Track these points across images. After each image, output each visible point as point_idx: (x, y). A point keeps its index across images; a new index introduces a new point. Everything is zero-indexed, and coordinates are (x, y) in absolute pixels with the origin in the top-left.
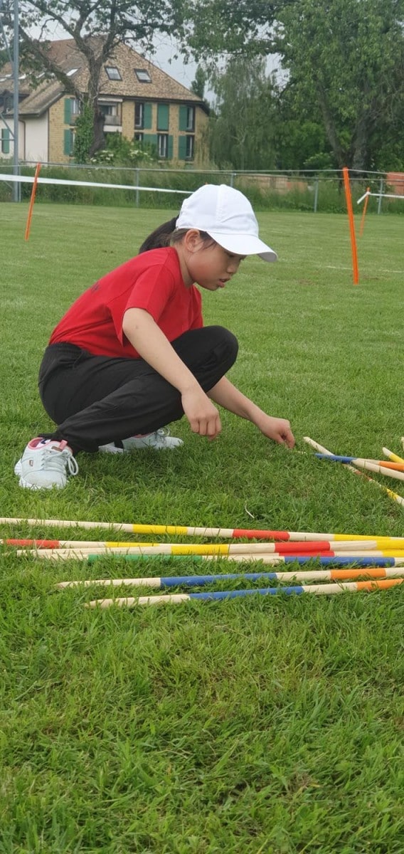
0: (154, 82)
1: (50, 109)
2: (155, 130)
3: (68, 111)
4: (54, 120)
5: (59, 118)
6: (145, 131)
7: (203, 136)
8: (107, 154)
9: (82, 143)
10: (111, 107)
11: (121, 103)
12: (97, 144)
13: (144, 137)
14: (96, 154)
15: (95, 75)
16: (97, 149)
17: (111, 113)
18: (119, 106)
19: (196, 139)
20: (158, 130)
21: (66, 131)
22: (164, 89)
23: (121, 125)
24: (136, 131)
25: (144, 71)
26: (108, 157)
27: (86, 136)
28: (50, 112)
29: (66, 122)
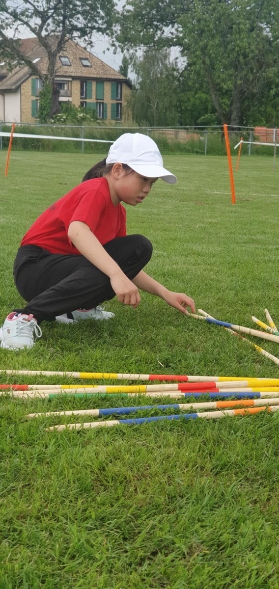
0: (93, 66)
1: (22, 86)
2: (95, 99)
3: (34, 87)
4: (24, 93)
5: (28, 92)
6: (88, 101)
7: (128, 103)
8: (62, 116)
9: (44, 109)
10: (64, 84)
11: (71, 81)
12: (54, 110)
13: (87, 105)
14: (54, 116)
15: (53, 62)
16: (55, 113)
17: (64, 88)
18: (70, 83)
19: (123, 106)
20: (97, 99)
21: (33, 101)
22: (101, 71)
23: (71, 97)
24: (82, 100)
25: (86, 59)
26: (62, 118)
27: (47, 104)
28: (22, 88)
29: (33, 95)
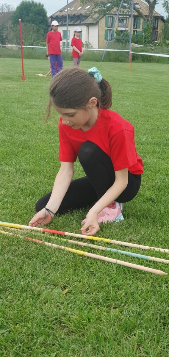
0: (142, 8)
2: (142, 29)
3: (107, 22)
4: (101, 26)
8: (157, 42)
9: (147, 39)
10: (124, 19)
13: (137, 32)
15: (152, 11)
16: (153, 41)
17: (124, 22)
18: (127, 19)
21: (106, 30)
22: (146, 11)
23: (128, 27)
24: (134, 29)
25: (138, 4)
27: (149, 35)
28: (100, 22)
29: (106, 27)
